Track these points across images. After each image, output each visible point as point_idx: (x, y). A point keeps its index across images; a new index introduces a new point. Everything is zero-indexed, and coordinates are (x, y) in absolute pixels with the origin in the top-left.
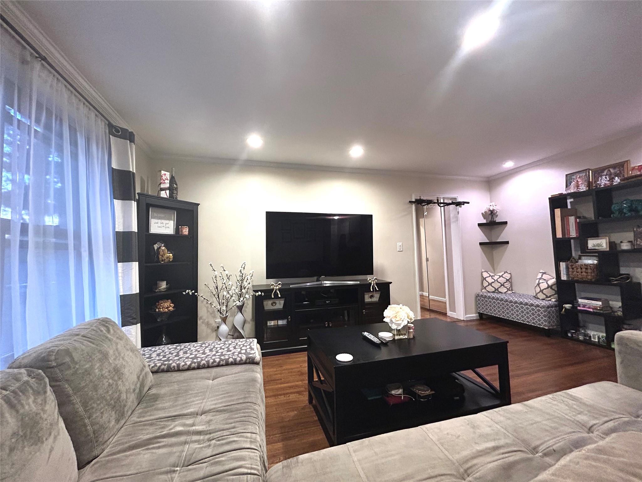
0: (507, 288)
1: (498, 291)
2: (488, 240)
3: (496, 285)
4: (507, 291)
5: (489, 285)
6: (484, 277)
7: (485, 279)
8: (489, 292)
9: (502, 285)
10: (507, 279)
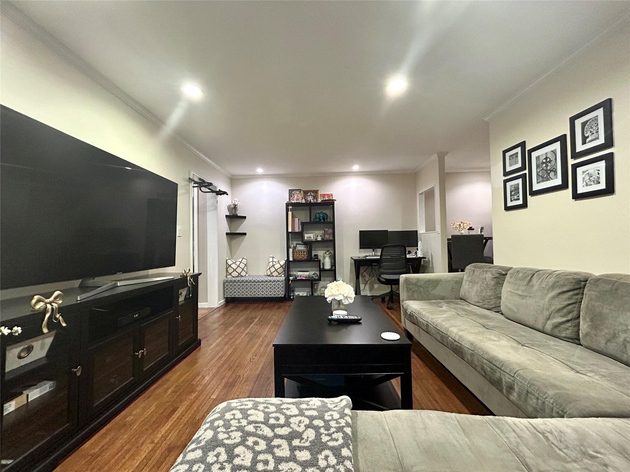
0: (246, 272)
1: (241, 275)
2: (232, 230)
3: (239, 270)
5: (234, 271)
6: (230, 264)
7: (230, 266)
8: (234, 277)
9: (243, 270)
10: (245, 264)
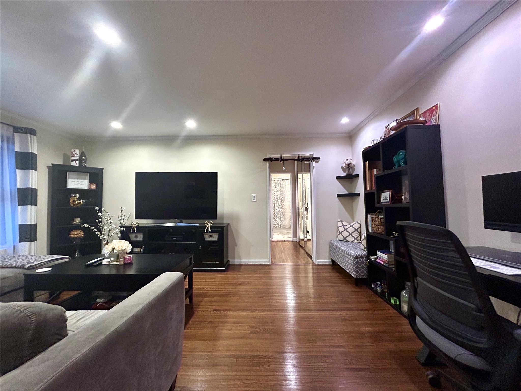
0: (355, 238)
1: (346, 240)
2: (348, 191)
3: (345, 234)
4: (354, 240)
5: (340, 234)
6: (338, 226)
7: (338, 228)
9: (350, 234)
10: (355, 229)
